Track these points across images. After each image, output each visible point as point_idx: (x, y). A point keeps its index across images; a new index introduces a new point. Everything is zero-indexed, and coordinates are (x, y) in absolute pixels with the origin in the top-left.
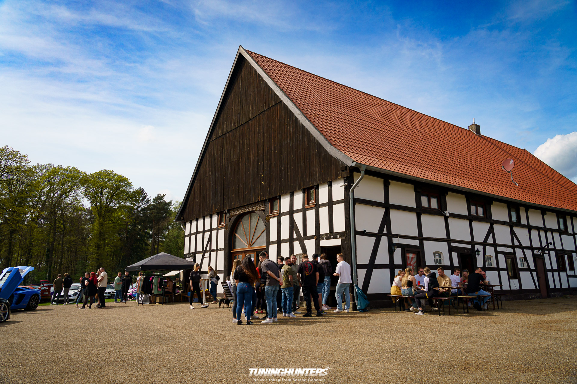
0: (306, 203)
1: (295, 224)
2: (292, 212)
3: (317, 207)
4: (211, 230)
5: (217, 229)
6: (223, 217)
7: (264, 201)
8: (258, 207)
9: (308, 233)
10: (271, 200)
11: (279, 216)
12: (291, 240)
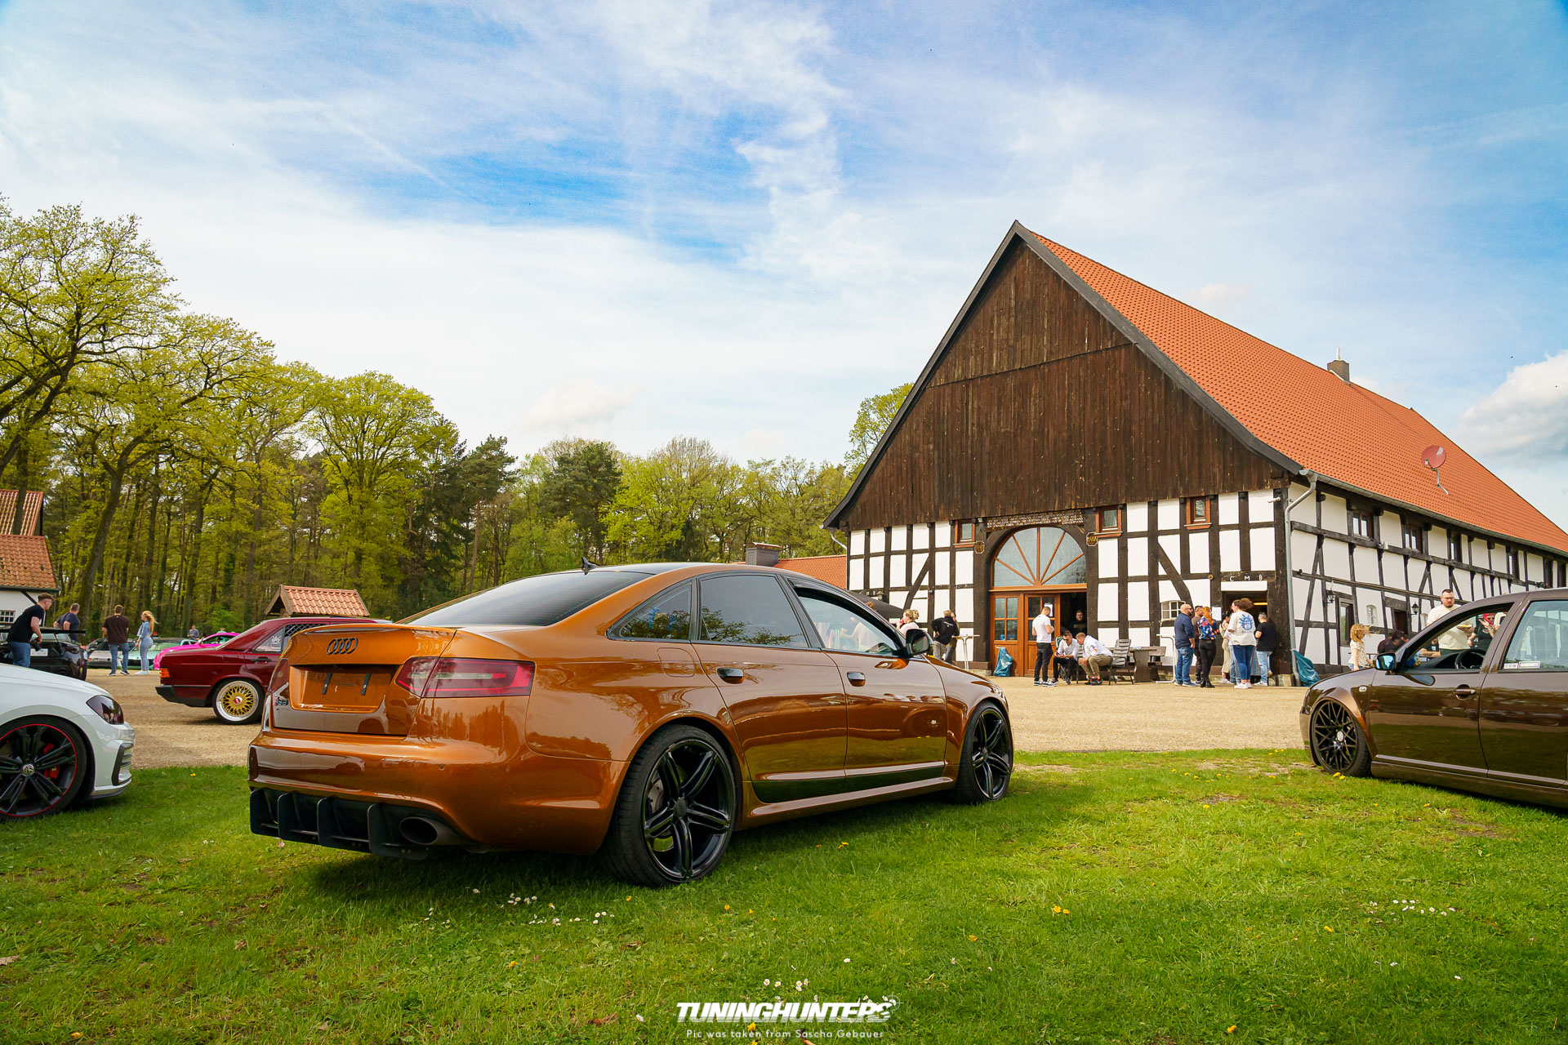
0: (1188, 520)
1: (1161, 553)
2: (1153, 533)
3: (1214, 530)
4: (932, 550)
5: (952, 550)
6: (968, 530)
7: (1084, 510)
8: (1065, 519)
9: (1194, 569)
10: (1101, 510)
11: (1123, 538)
12: (1153, 579)
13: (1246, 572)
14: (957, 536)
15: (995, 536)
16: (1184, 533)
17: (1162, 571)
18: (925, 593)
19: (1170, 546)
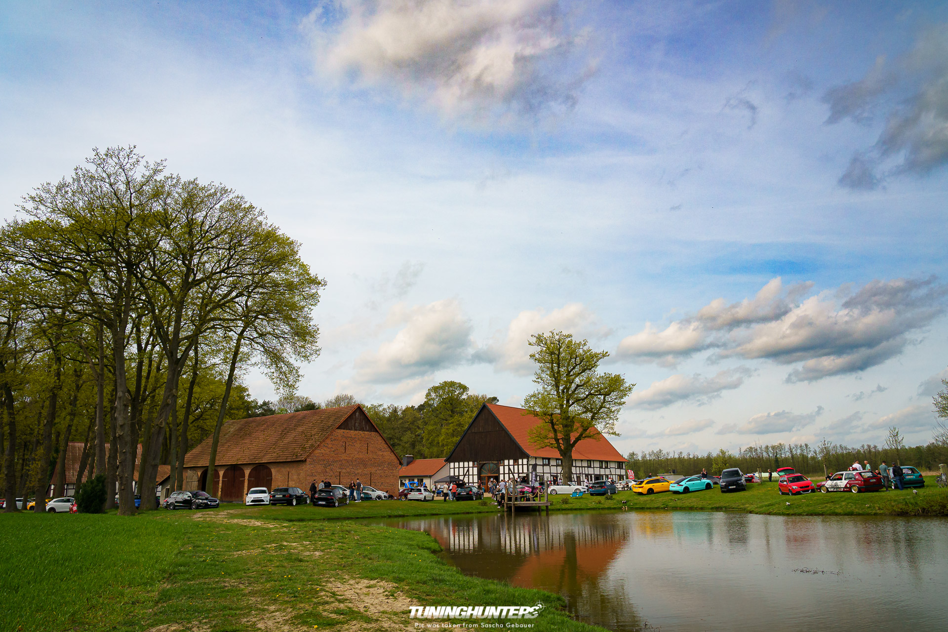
0: (514, 463)
1: (510, 469)
2: (509, 465)
3: (518, 465)
4: (469, 467)
5: (473, 467)
6: (476, 463)
7: (497, 461)
8: (494, 462)
9: (515, 472)
10: (500, 461)
11: (504, 466)
12: (509, 474)
13: (523, 473)
14: (474, 464)
15: (481, 465)
16: (514, 465)
17: (510, 472)
18: (467, 476)
19: (512, 467)
